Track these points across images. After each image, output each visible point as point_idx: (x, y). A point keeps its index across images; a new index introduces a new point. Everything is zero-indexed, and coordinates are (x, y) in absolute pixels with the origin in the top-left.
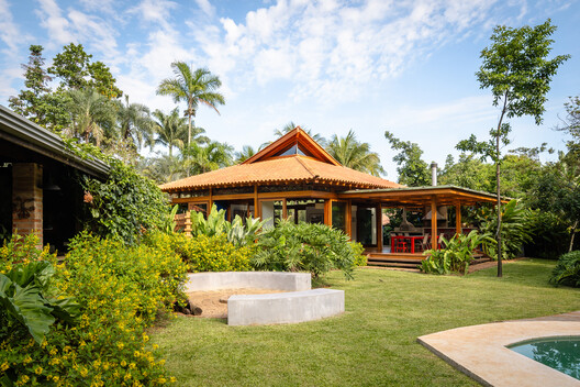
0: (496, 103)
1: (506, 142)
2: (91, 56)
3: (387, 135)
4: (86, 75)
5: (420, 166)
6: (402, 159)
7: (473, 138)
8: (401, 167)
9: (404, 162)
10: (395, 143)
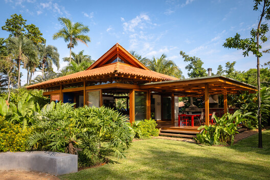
0: (256, 8)
1: (264, 40)
2: (26, 21)
3: (181, 53)
4: (24, 31)
5: (202, 71)
6: (191, 67)
7: (237, 37)
8: (190, 72)
9: (192, 70)
10: (186, 58)
